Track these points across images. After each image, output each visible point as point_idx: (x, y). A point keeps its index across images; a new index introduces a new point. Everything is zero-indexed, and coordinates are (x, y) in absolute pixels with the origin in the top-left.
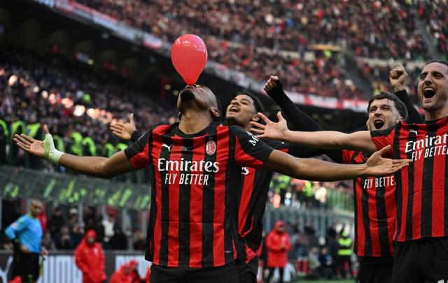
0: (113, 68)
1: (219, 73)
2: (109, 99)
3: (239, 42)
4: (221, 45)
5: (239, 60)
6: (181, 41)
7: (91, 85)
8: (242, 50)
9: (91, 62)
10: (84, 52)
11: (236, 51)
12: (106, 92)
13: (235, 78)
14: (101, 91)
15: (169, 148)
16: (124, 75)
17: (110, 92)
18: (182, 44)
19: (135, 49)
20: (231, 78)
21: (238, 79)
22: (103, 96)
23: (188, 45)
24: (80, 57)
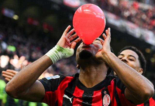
0: (36, 23)
1: (131, 31)
2: (31, 52)
3: (149, 4)
4: (134, 6)
5: (148, 20)
6: (82, 9)
7: (15, 37)
8: (151, 11)
9: (16, 17)
10: (10, 8)
11: (146, 12)
12: (28, 44)
13: (145, 36)
14: (24, 44)
15: (70, 99)
16: (46, 30)
17: (32, 45)
18: (83, 12)
19: (56, 7)
20: (141, 36)
21: (148, 37)
22: (26, 49)
23: (88, 13)
24: (6, 12)
